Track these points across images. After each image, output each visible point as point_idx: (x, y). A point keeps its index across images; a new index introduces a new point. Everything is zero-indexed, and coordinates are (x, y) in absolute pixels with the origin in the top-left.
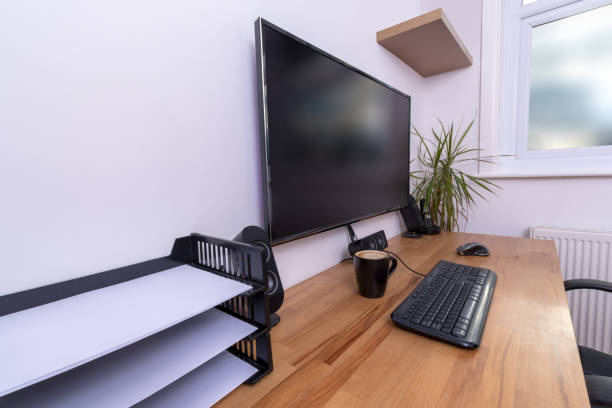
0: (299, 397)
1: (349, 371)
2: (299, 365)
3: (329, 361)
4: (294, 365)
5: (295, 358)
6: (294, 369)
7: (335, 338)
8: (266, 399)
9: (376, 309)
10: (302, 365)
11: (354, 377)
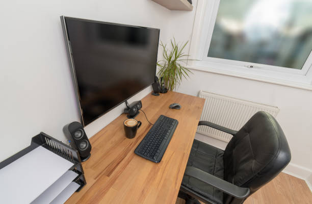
0: (96, 193)
1: (115, 179)
2: (96, 179)
3: (108, 176)
4: (95, 179)
5: (96, 175)
6: (95, 181)
7: (112, 163)
8: (84, 197)
9: (131, 144)
10: (98, 178)
11: (117, 181)
